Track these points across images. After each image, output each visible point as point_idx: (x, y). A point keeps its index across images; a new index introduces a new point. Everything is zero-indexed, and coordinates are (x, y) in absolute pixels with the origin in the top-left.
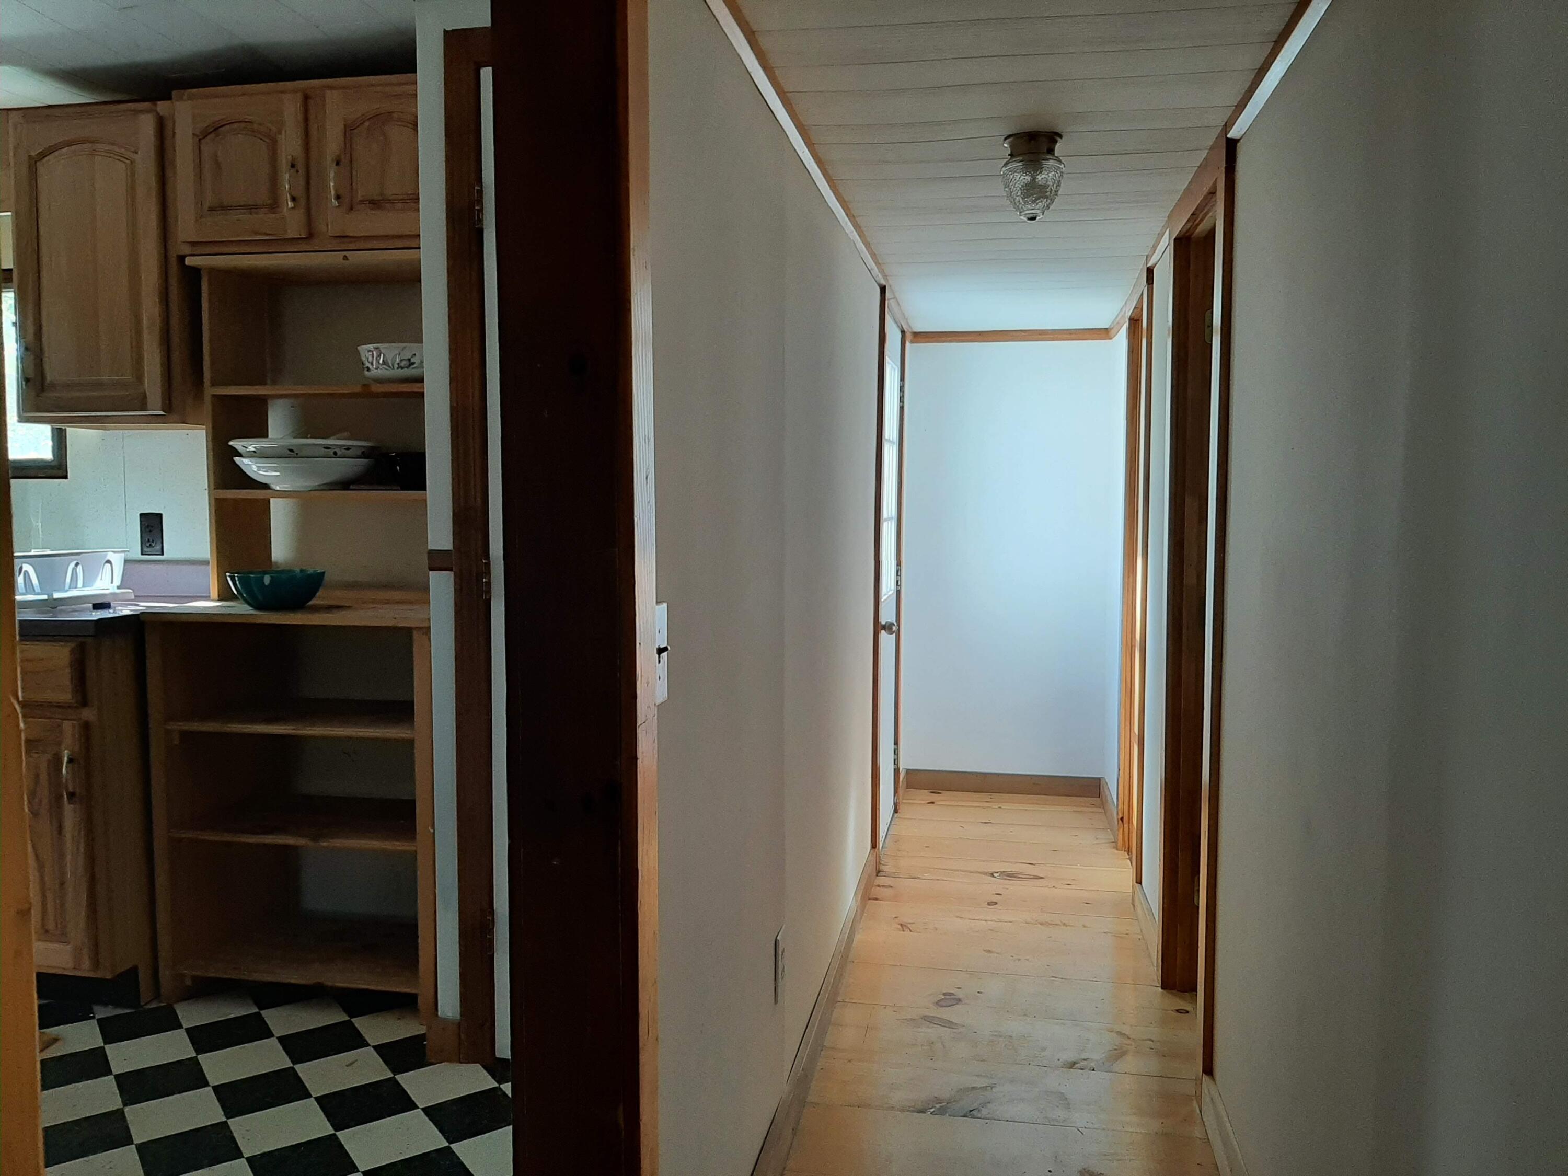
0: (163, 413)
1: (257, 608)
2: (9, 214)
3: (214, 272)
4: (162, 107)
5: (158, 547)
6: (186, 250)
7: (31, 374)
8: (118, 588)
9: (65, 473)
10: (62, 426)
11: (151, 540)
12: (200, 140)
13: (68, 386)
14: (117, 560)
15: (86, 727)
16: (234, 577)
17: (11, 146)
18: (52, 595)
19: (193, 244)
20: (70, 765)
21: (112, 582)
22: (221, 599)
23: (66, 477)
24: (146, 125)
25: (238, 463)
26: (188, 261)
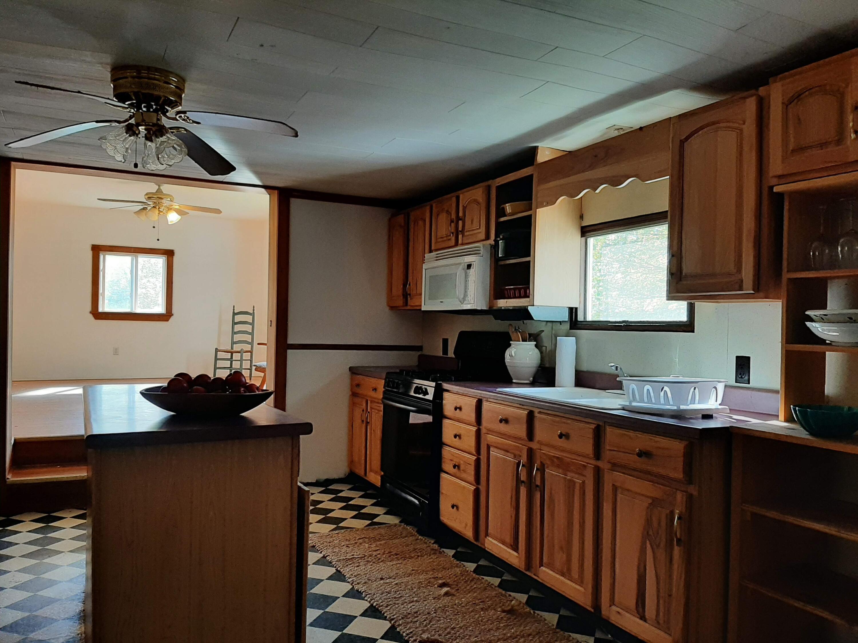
0: (753, 292)
1: (811, 434)
2: (668, 177)
3: (793, 194)
4: (762, 91)
5: (746, 378)
6: (774, 181)
7: (674, 271)
8: (720, 405)
9: (693, 330)
10: (692, 301)
11: (742, 374)
12: (787, 106)
13: (694, 276)
14: (721, 387)
15: (690, 497)
16: (796, 408)
17: (671, 136)
18: (680, 407)
19: (779, 177)
20: (679, 521)
21: (716, 401)
22: (786, 421)
23: (693, 332)
24: (751, 104)
25: (808, 326)
26: (775, 190)
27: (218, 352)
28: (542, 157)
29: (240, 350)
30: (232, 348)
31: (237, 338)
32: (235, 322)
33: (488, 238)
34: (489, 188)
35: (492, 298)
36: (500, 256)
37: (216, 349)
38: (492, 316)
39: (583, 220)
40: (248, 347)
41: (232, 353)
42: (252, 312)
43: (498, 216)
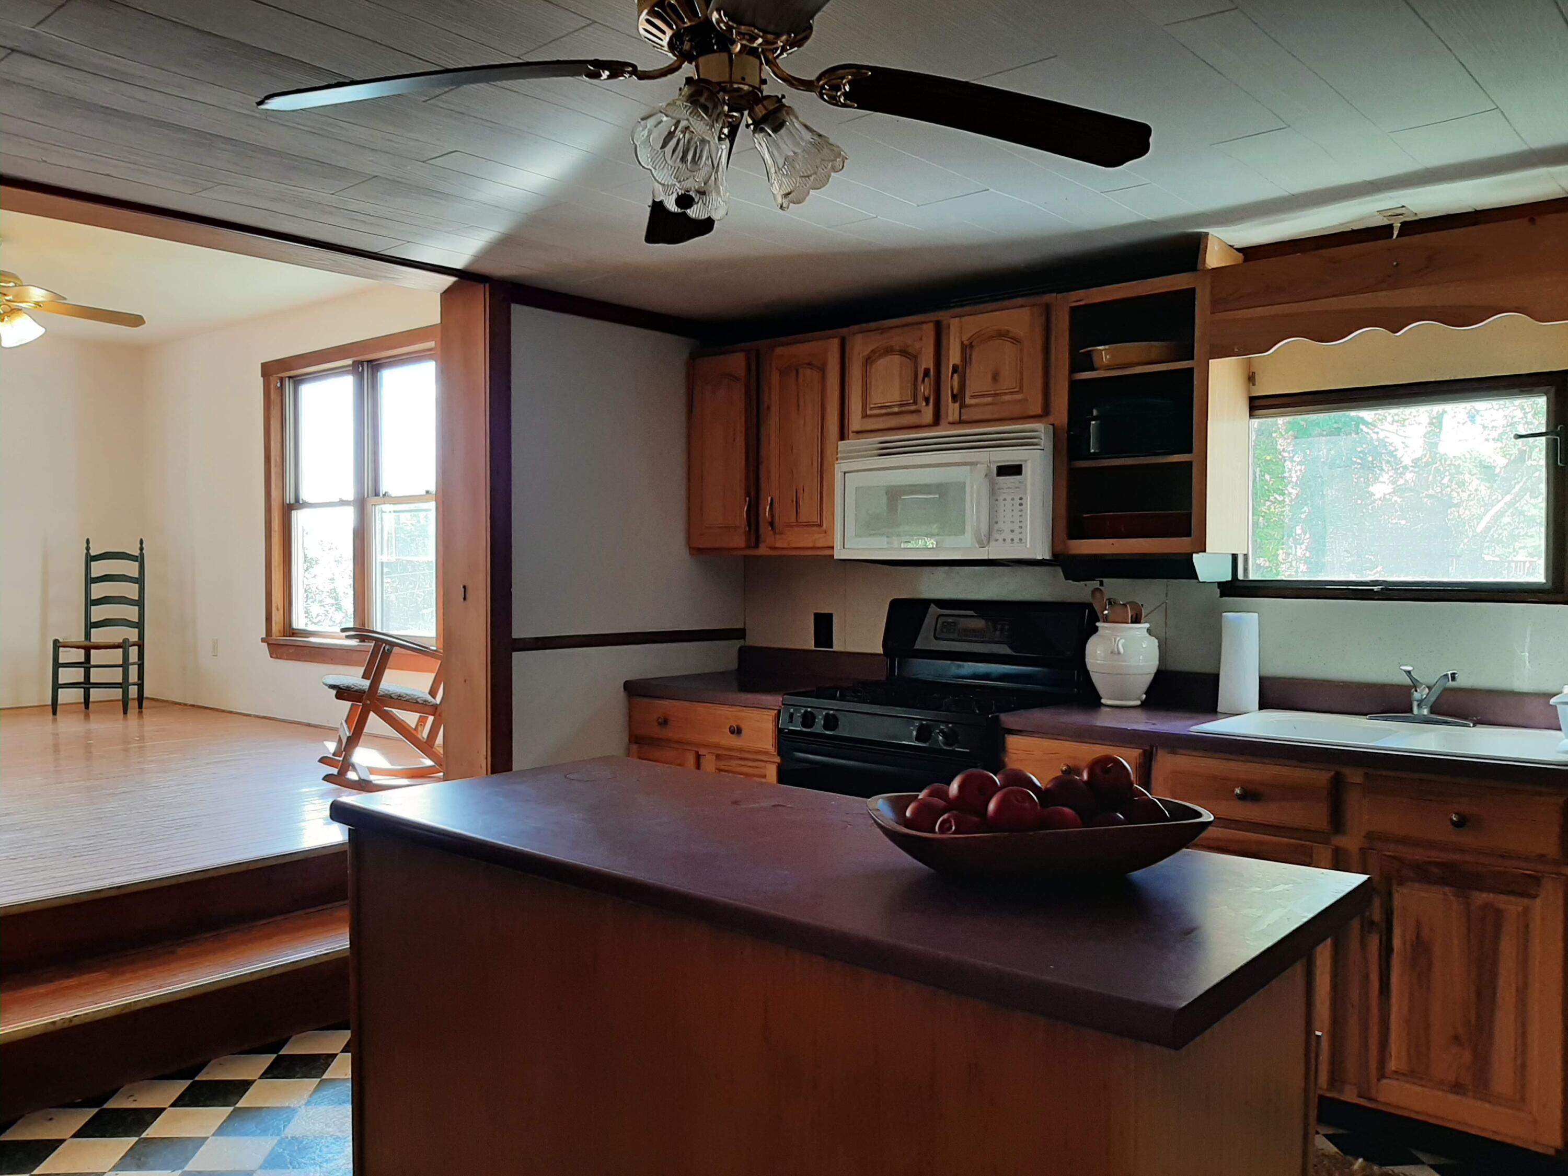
27: (61, 649)
28: (1214, 258)
29: (121, 641)
30: (88, 636)
31: (98, 614)
32: (93, 576)
33: (1046, 412)
34: (1047, 310)
35: (1063, 535)
36: (1092, 451)
37: (56, 642)
38: (1061, 570)
39: (1254, 385)
40: (132, 634)
41: (88, 650)
42: (137, 553)
43: (1075, 367)
